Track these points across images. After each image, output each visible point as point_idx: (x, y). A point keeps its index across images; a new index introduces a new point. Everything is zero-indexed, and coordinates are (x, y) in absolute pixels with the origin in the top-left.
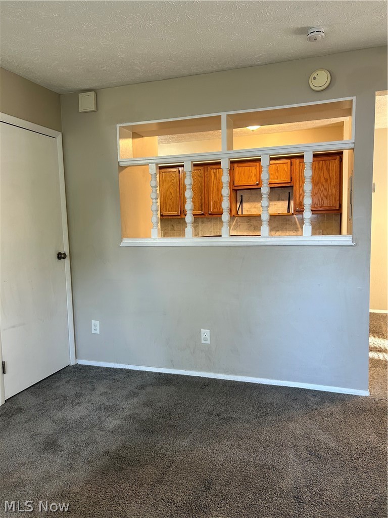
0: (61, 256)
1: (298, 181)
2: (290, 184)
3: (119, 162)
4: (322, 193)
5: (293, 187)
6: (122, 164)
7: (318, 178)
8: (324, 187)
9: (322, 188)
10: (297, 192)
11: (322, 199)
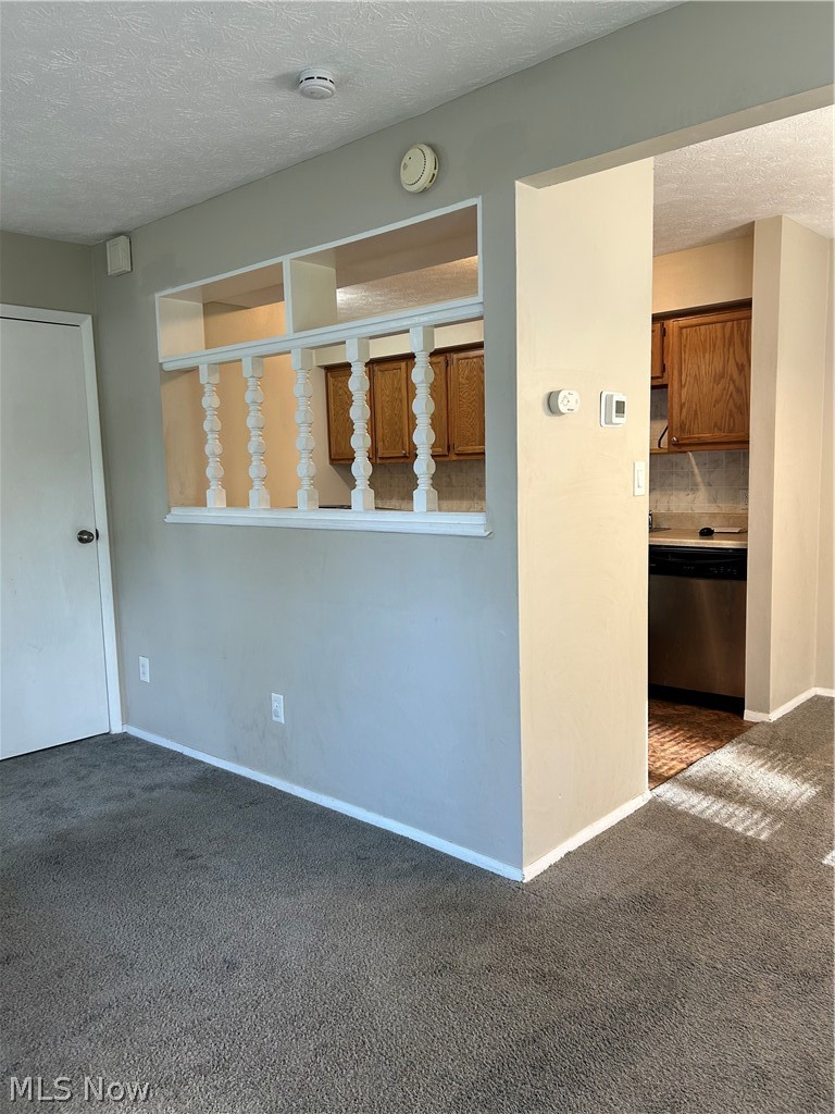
0: (85, 537)
1: (676, 373)
2: (660, 380)
3: (161, 364)
4: (731, 400)
5: (666, 386)
6: (167, 367)
7: (721, 364)
8: (734, 382)
9: (732, 387)
10: (676, 400)
11: (731, 415)
